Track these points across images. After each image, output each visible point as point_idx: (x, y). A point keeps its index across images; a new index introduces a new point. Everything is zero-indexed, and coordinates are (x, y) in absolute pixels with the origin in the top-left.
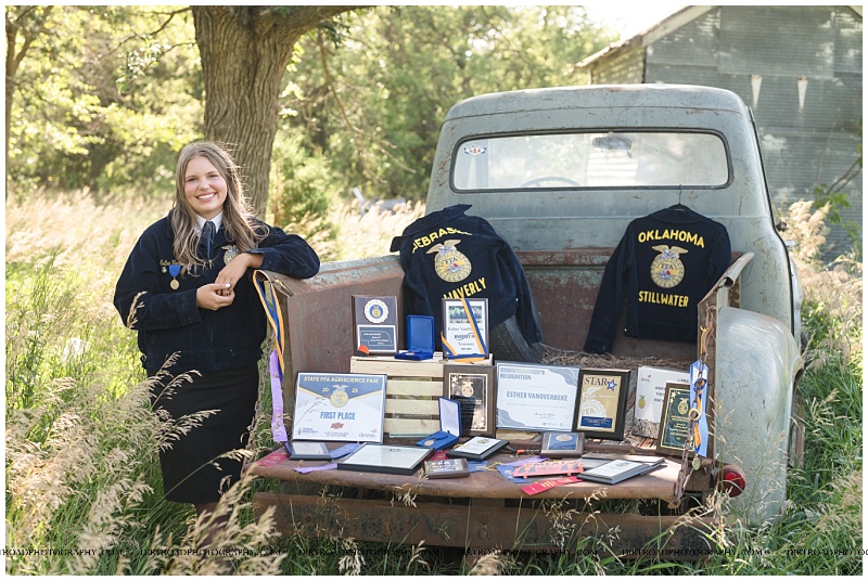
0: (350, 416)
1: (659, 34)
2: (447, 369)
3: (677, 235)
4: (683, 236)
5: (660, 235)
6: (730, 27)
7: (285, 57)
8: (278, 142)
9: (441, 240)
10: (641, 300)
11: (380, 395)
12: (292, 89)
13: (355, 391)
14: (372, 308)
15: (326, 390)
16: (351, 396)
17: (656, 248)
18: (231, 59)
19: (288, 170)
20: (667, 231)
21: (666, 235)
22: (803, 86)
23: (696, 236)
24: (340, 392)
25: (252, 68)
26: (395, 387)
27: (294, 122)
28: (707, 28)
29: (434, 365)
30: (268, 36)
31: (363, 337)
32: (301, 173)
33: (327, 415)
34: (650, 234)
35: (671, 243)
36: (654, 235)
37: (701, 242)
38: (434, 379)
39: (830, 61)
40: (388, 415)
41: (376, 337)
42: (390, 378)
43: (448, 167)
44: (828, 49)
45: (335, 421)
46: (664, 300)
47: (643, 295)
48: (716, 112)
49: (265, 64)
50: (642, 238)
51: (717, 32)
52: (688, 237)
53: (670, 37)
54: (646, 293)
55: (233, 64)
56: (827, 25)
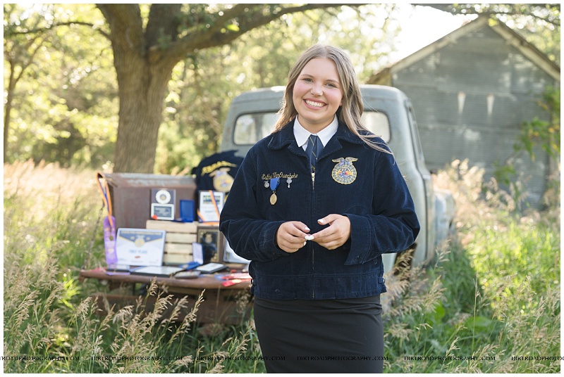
0: (145, 252)
1: (401, 66)
2: (199, 228)
6: (446, 62)
7: (168, 76)
8: (163, 129)
9: (218, 169)
11: (161, 241)
12: (172, 96)
13: (148, 239)
14: (161, 196)
15: (133, 238)
16: (146, 241)
18: (134, 76)
19: (170, 147)
22: (491, 100)
24: (141, 239)
25: (147, 82)
26: (171, 237)
27: (172, 116)
28: (431, 63)
29: (192, 226)
30: (157, 63)
31: (155, 211)
32: (178, 148)
33: (132, 251)
38: (191, 233)
39: (508, 85)
40: (165, 253)
41: (162, 211)
42: (167, 232)
43: (231, 130)
44: (507, 78)
45: (137, 254)
48: (383, 100)
49: (154, 80)
51: (437, 66)
53: (408, 68)
55: (135, 80)
56: (506, 63)
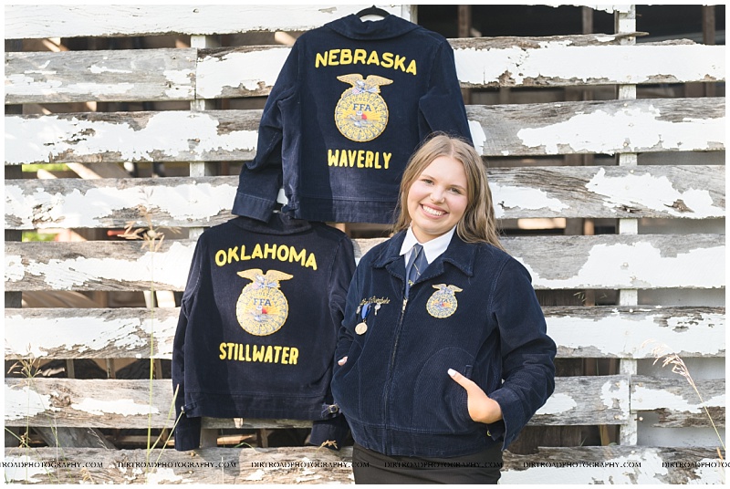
3: (274, 251)
4: (283, 253)
5: (249, 252)
10: (222, 357)
17: (242, 274)
20: (258, 247)
21: (257, 252)
23: (304, 252)
34: (232, 253)
35: (266, 265)
36: (239, 253)
37: (312, 262)
46: (258, 356)
47: (226, 349)
50: (221, 258)
52: (291, 254)
54: (231, 345)
